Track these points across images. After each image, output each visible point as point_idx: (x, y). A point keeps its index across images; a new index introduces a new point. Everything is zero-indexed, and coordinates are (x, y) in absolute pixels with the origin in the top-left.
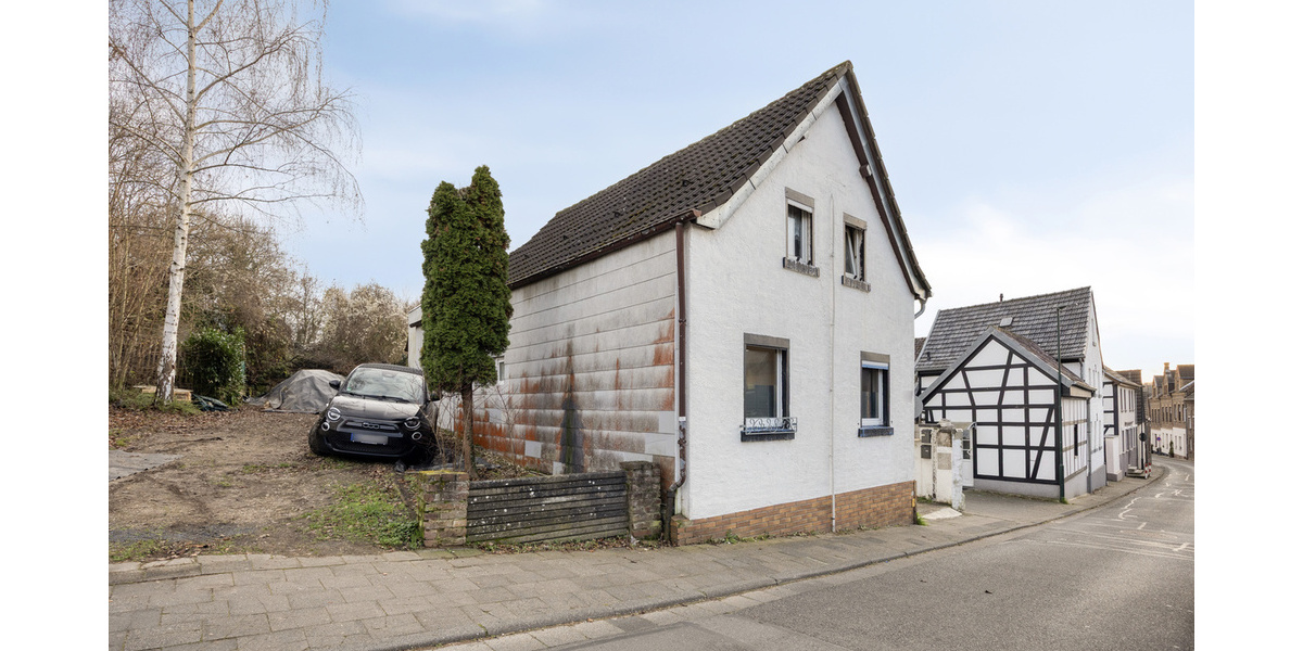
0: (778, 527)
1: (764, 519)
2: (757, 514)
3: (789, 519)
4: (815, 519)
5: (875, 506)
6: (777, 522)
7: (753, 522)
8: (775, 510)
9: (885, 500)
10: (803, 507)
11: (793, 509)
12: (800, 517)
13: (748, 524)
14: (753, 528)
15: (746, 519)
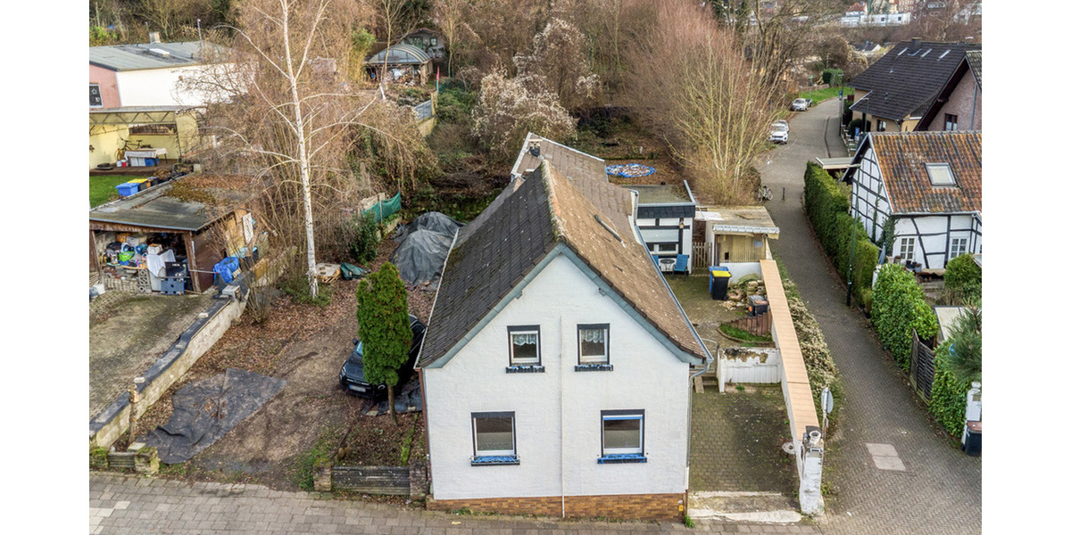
0: (504, 510)
1: (494, 504)
2: (487, 501)
3: (518, 506)
6: (505, 507)
11: (520, 501)
13: (479, 505)
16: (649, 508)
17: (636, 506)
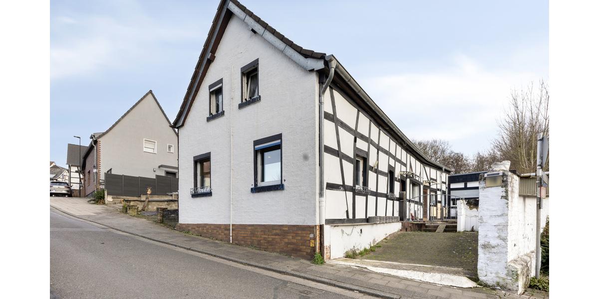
0: (205, 233)
1: (200, 229)
2: (199, 226)
3: (210, 231)
4: (223, 234)
5: (265, 236)
6: (205, 231)
7: (196, 228)
8: (205, 225)
9: (276, 235)
10: (217, 227)
11: (212, 227)
12: (215, 231)
13: (195, 229)
14: (196, 231)
15: (194, 227)
16: (286, 240)
17: (277, 237)
